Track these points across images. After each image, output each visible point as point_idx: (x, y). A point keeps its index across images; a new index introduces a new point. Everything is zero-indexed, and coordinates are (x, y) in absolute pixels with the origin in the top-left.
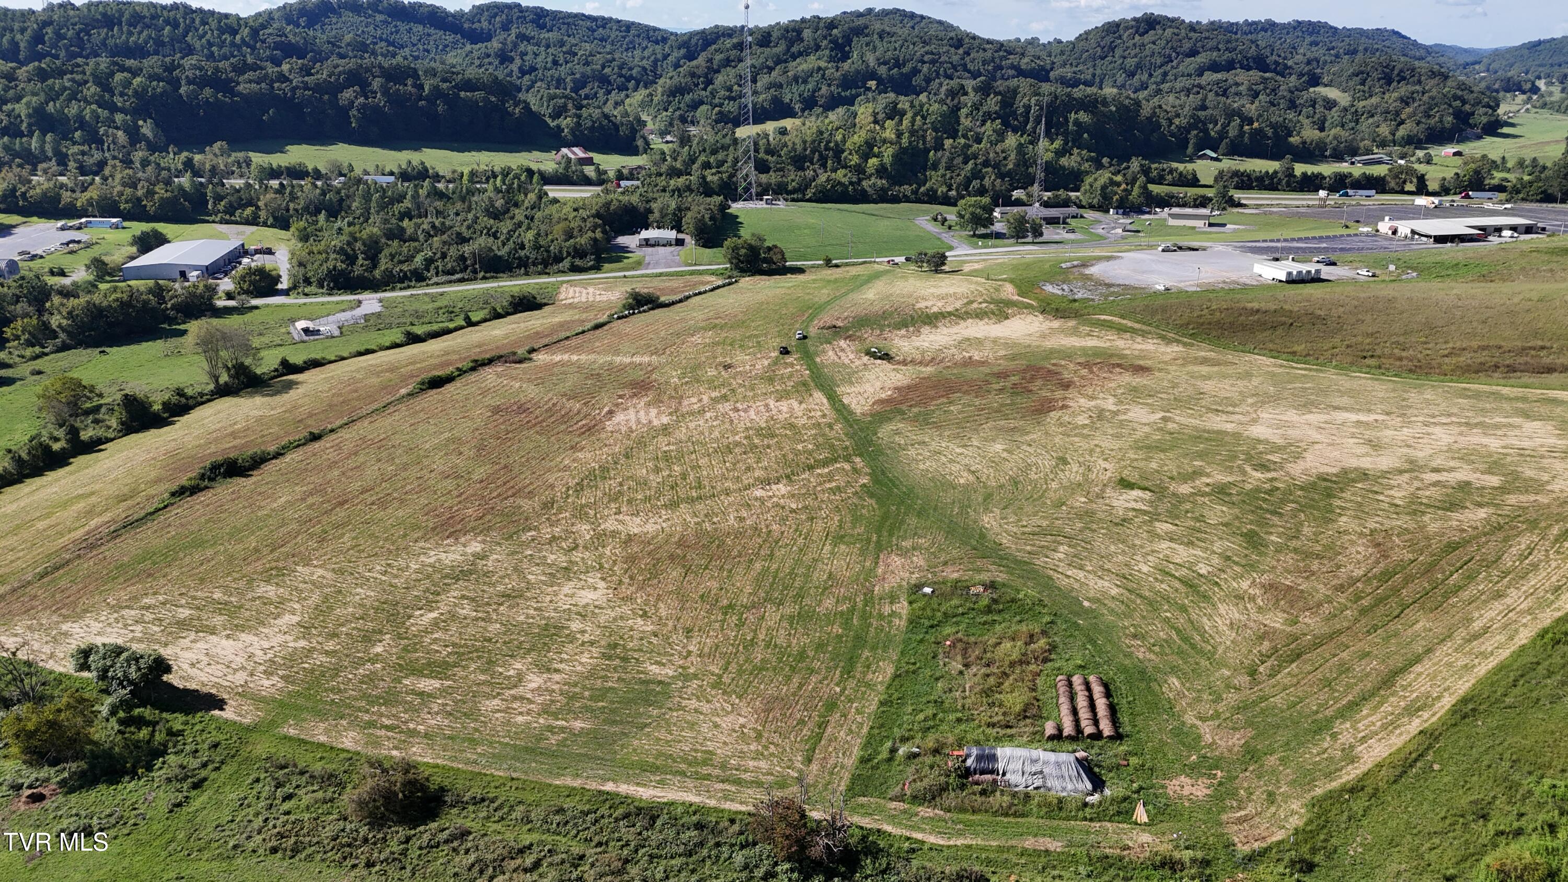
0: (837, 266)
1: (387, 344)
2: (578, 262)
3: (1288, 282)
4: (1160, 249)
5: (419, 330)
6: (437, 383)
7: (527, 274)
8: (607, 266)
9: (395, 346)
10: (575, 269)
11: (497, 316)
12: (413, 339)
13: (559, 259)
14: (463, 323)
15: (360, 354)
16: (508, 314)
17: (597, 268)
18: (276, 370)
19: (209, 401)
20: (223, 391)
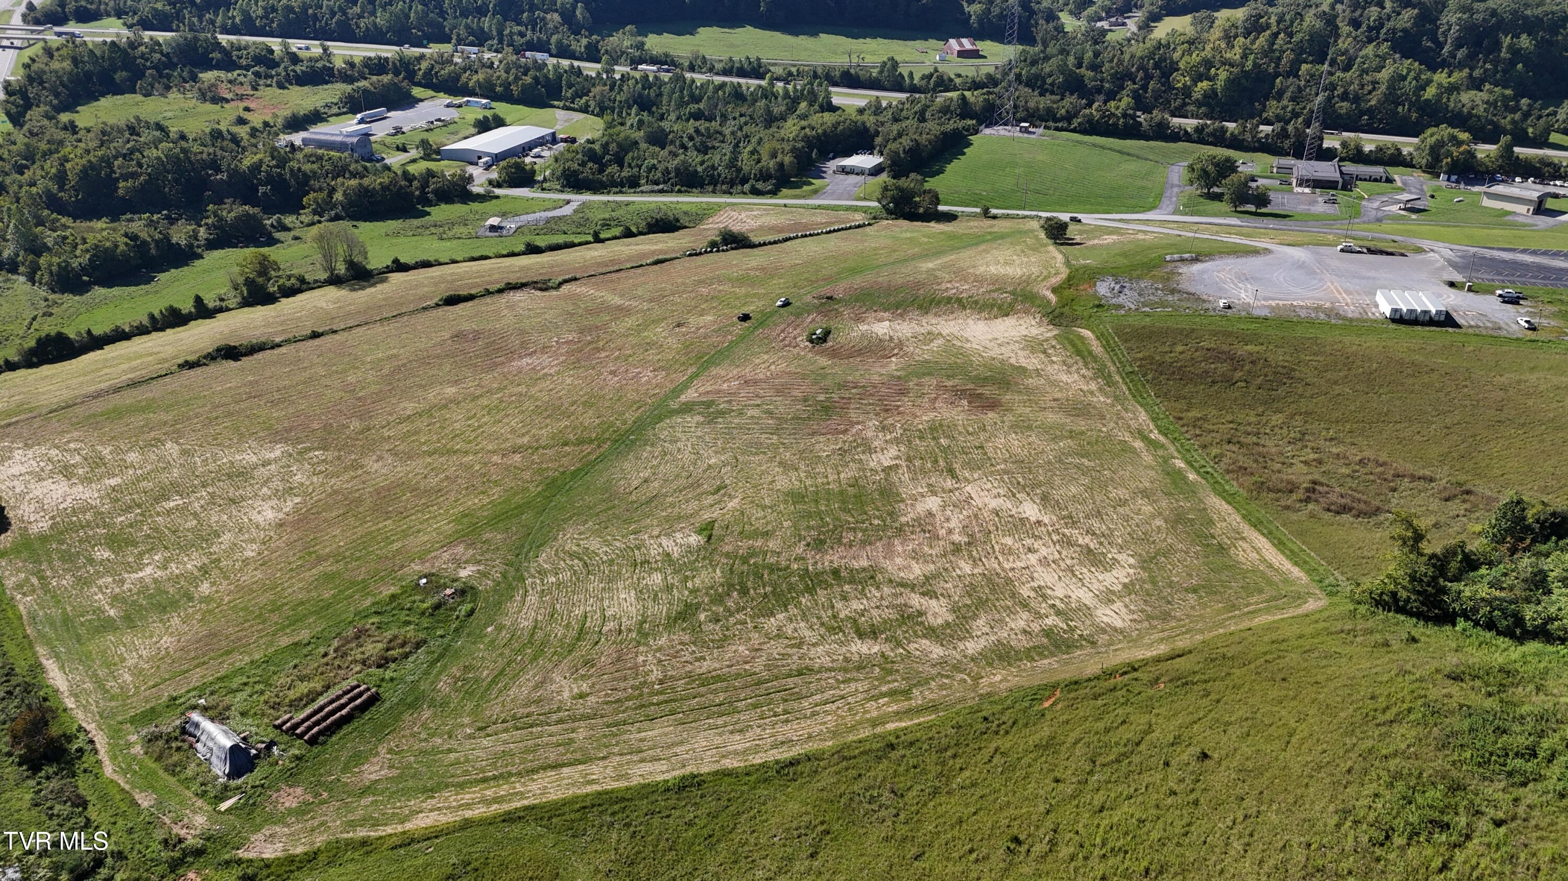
0: (995, 217)
1: (505, 252)
2: (760, 185)
3: (1393, 320)
4: (1339, 247)
5: (541, 242)
6: (452, 301)
7: (714, 192)
8: (785, 191)
9: (513, 254)
10: (756, 192)
11: (628, 234)
12: (532, 250)
13: (744, 181)
14: (590, 238)
15: (473, 259)
16: (641, 233)
17: (774, 193)
18: (388, 267)
19: (319, 287)
20: (335, 281)
